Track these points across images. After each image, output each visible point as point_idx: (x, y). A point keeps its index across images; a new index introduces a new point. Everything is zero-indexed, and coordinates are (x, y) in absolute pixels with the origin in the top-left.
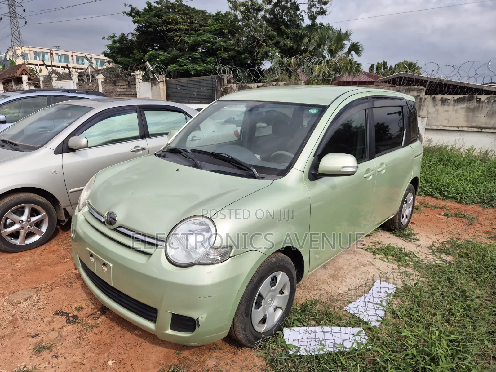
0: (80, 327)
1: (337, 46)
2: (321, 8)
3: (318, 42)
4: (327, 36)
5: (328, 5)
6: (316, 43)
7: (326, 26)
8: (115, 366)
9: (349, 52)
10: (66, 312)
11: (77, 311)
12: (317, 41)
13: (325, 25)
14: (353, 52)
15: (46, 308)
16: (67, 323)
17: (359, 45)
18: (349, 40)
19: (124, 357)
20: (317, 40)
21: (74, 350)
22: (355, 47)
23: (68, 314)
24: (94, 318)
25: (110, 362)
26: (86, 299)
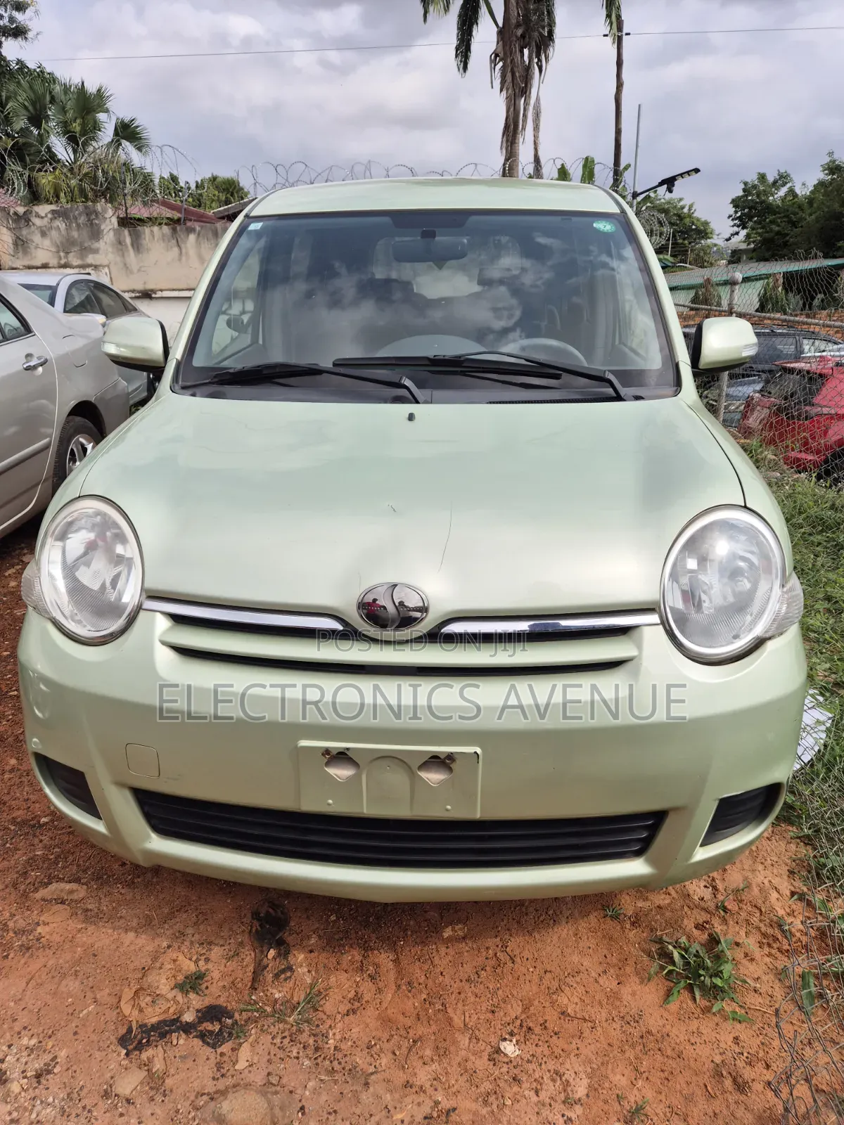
0: (274, 1030)
1: (83, 125)
2: (12, 20)
3: (30, 108)
4: (48, 98)
5: (29, 12)
6: (24, 112)
7: (35, 70)
8: (531, 1048)
9: (116, 143)
10: (162, 1018)
11: (192, 996)
12: (26, 108)
13: (32, 65)
14: (125, 143)
15: (63, 1054)
16: (214, 1046)
17: (137, 127)
18: (107, 111)
19: (515, 1010)
20: (26, 103)
21: (365, 1097)
22: (129, 130)
23: (177, 1020)
24: (277, 976)
25: (509, 1048)
26: (165, 944)
